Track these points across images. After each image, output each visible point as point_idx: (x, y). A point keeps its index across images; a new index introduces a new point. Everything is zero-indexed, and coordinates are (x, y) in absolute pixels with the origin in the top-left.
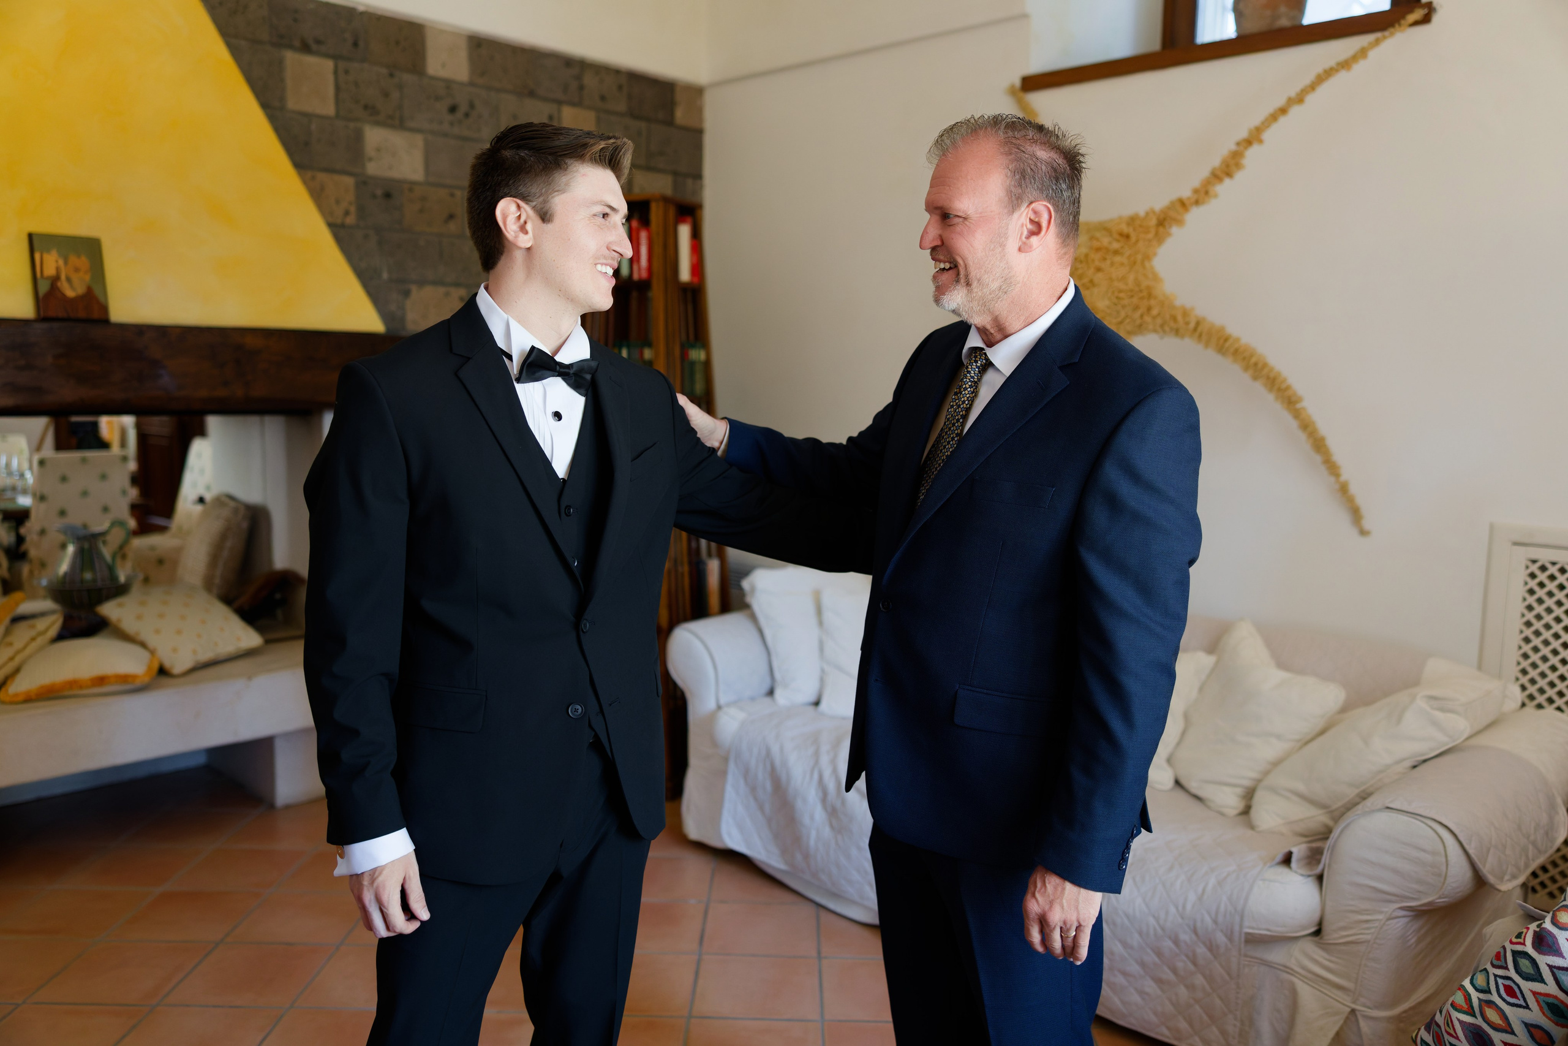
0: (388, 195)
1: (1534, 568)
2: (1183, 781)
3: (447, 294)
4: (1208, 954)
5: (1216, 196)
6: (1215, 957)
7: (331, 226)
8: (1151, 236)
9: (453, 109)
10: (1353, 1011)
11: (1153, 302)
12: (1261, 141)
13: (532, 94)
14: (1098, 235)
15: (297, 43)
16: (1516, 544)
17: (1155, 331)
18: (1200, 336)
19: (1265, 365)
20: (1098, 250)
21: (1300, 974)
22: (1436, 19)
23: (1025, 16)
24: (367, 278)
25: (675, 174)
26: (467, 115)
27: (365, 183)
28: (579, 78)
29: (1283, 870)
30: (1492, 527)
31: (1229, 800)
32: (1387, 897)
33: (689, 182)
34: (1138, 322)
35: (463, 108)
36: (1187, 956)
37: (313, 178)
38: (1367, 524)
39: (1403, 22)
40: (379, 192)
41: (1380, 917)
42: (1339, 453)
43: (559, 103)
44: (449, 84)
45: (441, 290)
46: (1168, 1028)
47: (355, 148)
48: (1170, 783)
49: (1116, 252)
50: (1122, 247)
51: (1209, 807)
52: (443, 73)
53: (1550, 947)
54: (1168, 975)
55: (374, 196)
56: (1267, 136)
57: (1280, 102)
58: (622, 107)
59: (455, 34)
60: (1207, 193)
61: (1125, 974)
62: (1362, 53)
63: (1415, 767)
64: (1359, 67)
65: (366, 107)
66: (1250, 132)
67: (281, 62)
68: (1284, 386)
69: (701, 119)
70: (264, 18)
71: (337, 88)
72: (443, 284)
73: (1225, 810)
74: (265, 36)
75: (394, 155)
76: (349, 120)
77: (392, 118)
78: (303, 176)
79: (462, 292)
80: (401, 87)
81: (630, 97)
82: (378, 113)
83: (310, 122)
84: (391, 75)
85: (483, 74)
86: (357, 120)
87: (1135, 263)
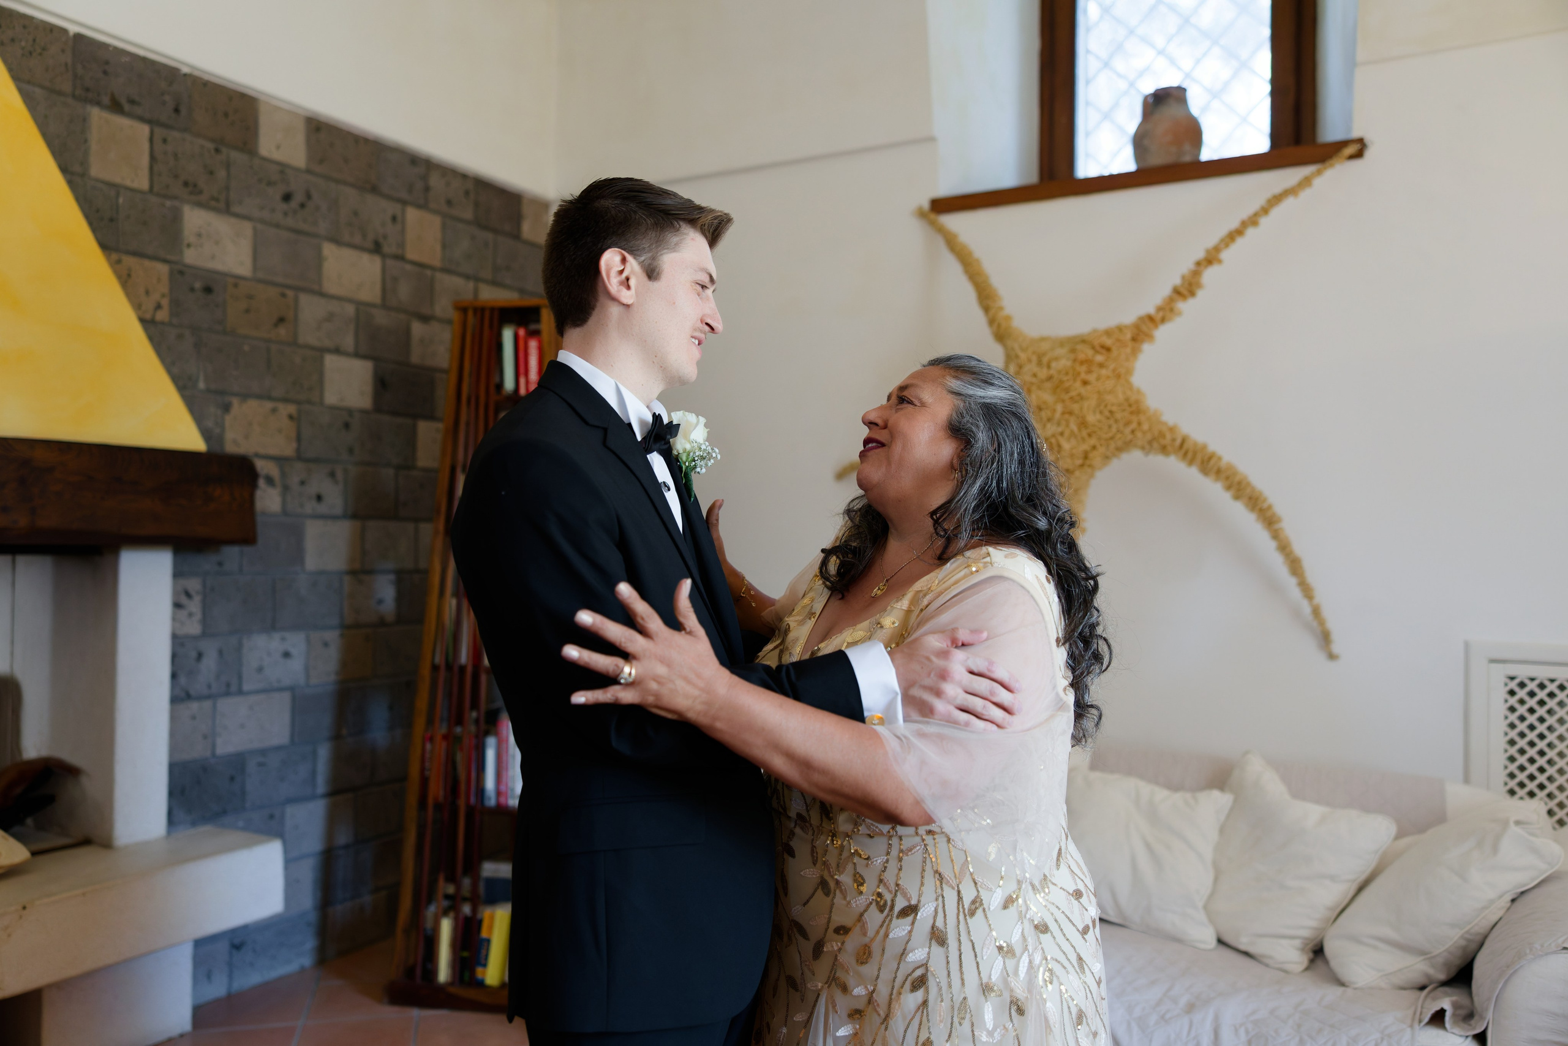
0: (208, 290)
1: (1513, 685)
2: (1227, 939)
3: (274, 410)
5: (1179, 314)
7: (142, 321)
8: (1128, 350)
9: (287, 197)
11: (1142, 418)
12: (1220, 261)
13: (374, 190)
15: (106, 100)
16: (1493, 661)
17: (1143, 448)
18: (1186, 454)
19: (1248, 484)
20: (1082, 363)
22: (1369, 154)
23: (931, 139)
24: (184, 385)
26: (302, 206)
27: (181, 273)
28: (425, 178)
30: (1467, 646)
31: (1294, 957)
34: (1130, 437)
35: (299, 198)
37: (119, 262)
40: (198, 285)
42: (1312, 576)
43: (404, 203)
44: (283, 168)
45: (269, 405)
47: (172, 227)
48: (1213, 943)
49: (1101, 365)
51: (1267, 965)
52: (276, 156)
55: (192, 290)
56: (1225, 255)
57: (1234, 224)
58: (468, 214)
59: (291, 112)
60: (1172, 310)
62: (1306, 182)
63: (1513, 901)
64: (1305, 194)
65: (186, 184)
66: (1208, 251)
67: (85, 120)
68: (1265, 505)
70: (66, 65)
71: (153, 158)
72: (270, 398)
73: (1289, 967)
74: (67, 87)
75: (217, 243)
76: (166, 197)
77: (217, 200)
78: (108, 258)
79: (292, 409)
80: (228, 165)
81: (477, 205)
82: (201, 192)
83: (118, 195)
84: (217, 151)
85: (321, 161)
86: (175, 198)
87: (1118, 376)
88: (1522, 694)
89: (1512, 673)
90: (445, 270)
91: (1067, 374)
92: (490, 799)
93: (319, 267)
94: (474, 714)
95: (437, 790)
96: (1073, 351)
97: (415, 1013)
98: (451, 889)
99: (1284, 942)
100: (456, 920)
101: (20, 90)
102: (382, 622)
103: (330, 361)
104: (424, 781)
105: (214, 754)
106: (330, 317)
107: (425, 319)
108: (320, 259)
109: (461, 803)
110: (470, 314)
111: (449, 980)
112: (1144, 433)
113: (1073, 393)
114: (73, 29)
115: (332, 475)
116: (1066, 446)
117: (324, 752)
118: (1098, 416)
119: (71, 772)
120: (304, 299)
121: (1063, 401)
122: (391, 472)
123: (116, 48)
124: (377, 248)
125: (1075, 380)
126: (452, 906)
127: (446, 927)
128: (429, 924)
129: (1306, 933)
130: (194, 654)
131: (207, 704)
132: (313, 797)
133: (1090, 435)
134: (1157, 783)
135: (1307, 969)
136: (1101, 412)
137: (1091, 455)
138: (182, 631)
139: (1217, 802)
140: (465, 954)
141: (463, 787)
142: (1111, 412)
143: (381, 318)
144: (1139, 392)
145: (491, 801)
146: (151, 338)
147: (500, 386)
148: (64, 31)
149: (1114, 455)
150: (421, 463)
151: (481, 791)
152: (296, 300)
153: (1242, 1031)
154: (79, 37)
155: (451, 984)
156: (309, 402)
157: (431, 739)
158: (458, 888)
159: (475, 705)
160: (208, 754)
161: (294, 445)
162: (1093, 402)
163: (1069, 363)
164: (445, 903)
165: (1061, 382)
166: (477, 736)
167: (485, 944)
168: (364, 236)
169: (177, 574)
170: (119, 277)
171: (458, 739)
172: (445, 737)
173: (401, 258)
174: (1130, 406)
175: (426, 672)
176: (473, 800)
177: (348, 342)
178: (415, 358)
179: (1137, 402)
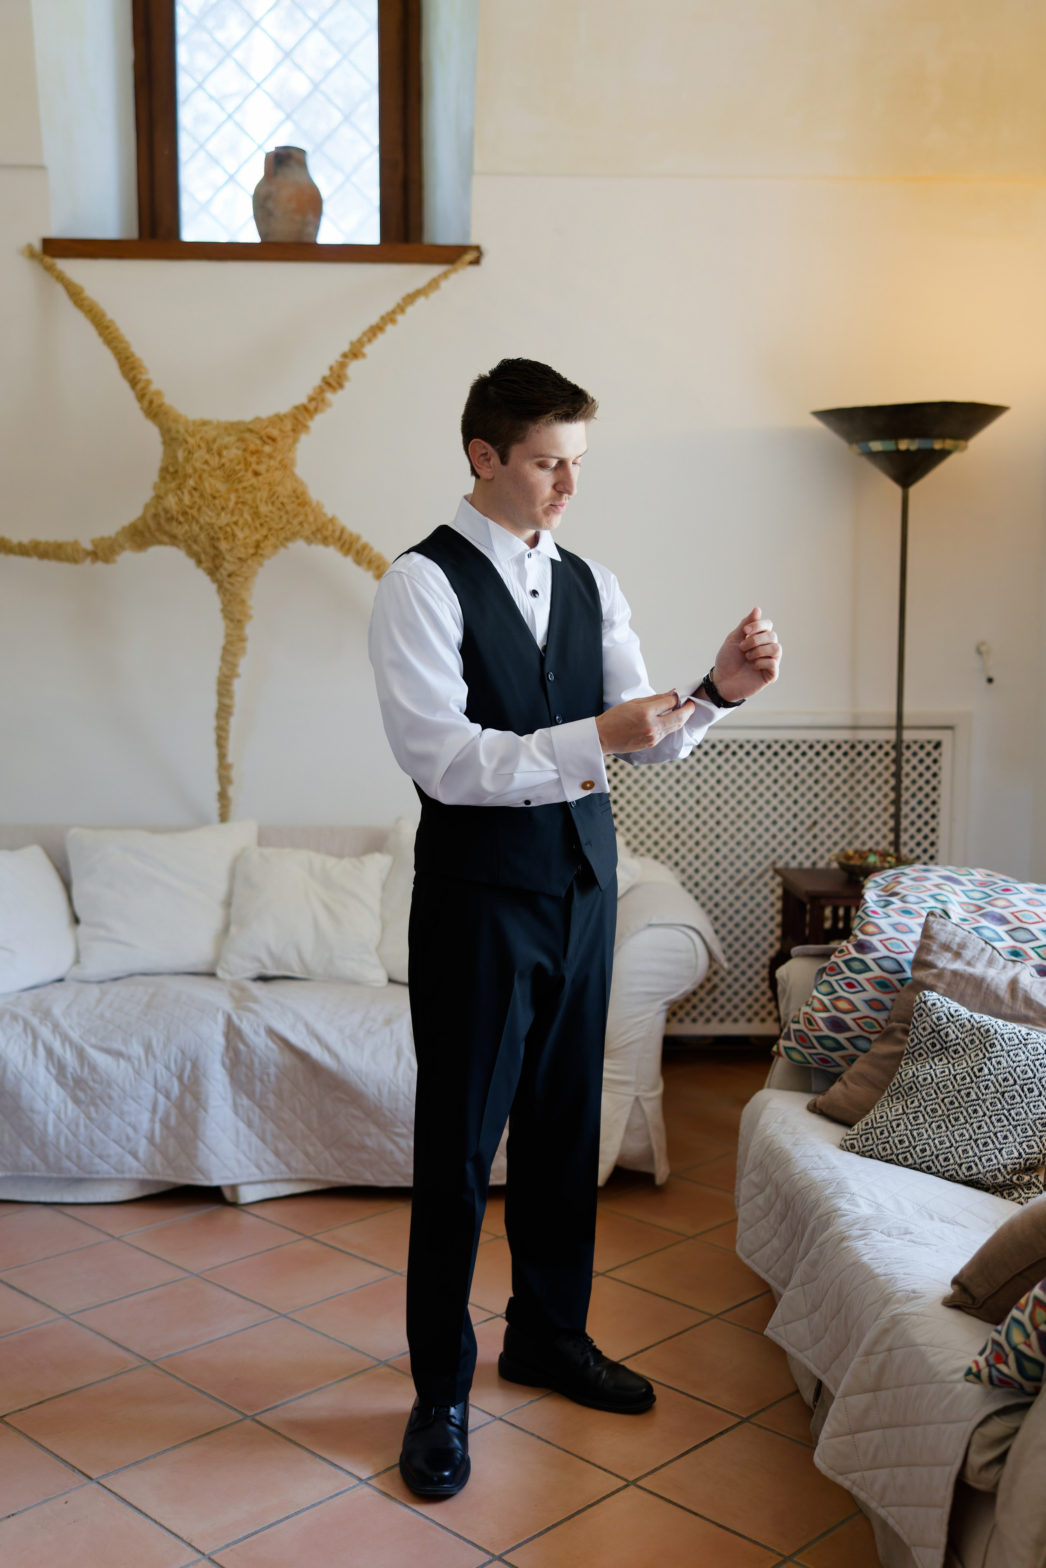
22: (484, 261)
23: (43, 168)
32: (654, 997)
39: (462, 260)
41: (650, 1015)
91: (239, 463)
121: (237, 491)
163: (240, 453)
165: (234, 471)
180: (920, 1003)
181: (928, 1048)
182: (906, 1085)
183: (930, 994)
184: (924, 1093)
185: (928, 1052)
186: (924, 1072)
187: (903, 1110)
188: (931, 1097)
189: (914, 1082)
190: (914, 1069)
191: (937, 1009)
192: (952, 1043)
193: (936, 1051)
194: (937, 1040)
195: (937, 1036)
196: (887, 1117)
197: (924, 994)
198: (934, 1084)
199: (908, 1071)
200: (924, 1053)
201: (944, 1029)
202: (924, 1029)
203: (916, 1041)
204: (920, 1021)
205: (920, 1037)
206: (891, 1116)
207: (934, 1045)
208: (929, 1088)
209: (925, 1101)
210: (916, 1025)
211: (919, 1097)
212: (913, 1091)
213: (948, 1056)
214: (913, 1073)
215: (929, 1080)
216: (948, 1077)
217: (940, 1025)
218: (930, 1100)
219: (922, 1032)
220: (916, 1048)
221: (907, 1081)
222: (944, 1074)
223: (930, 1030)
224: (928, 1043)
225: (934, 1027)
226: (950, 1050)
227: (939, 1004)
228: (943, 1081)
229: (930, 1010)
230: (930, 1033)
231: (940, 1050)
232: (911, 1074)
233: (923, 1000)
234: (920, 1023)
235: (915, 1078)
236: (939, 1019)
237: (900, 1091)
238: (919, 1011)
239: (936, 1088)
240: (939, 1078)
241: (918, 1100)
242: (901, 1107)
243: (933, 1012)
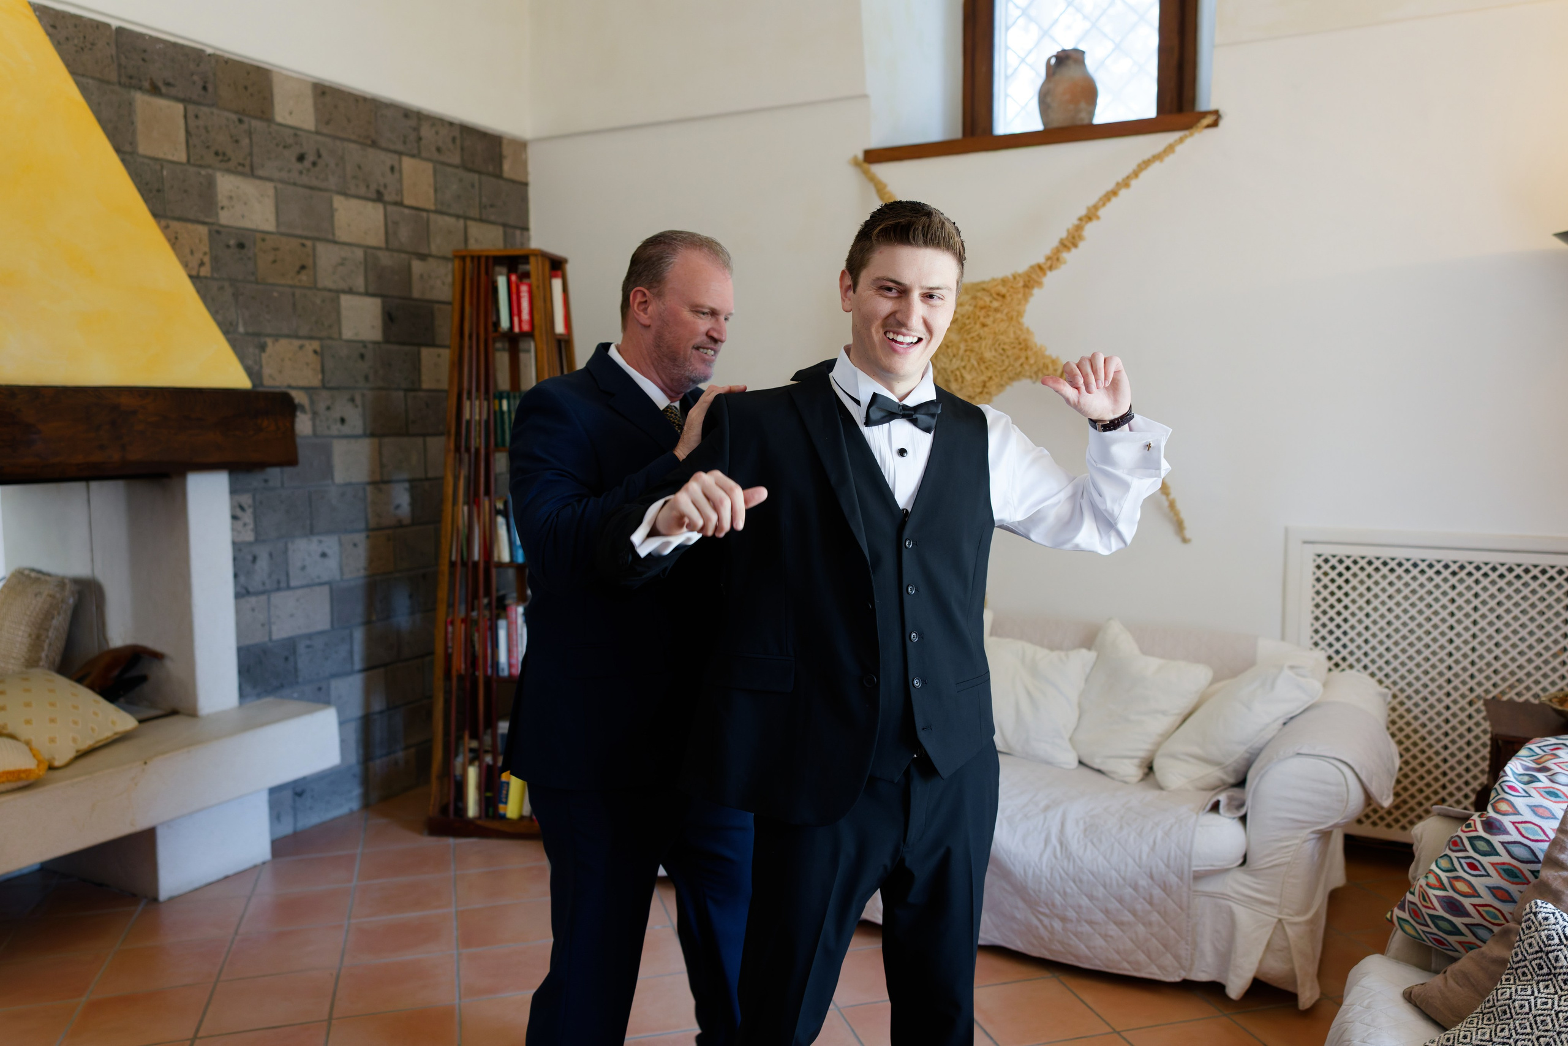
0: (241, 246)
1: (1320, 561)
2: (1086, 760)
3: (301, 347)
4: (1163, 895)
5: (1065, 262)
6: (1168, 895)
7: (191, 277)
8: (1020, 296)
9: (301, 158)
10: (1280, 920)
11: (1029, 353)
12: (1098, 218)
13: (374, 144)
14: (979, 294)
15: (146, 85)
16: (1305, 542)
17: (1031, 377)
20: (982, 308)
21: (1233, 898)
22: (1222, 123)
23: (865, 96)
24: (228, 329)
25: (505, 225)
27: (218, 232)
28: (416, 129)
29: (1213, 817)
30: (1287, 530)
31: (1132, 770)
32: (1301, 825)
33: (518, 233)
34: (1019, 369)
35: (311, 158)
36: (1144, 899)
37: (168, 226)
38: (1188, 534)
39: (1199, 125)
40: (232, 242)
41: (1297, 841)
43: (400, 154)
44: (296, 131)
45: (297, 343)
46: (1128, 962)
47: (208, 194)
48: (1075, 763)
49: (996, 310)
50: (1001, 306)
51: (1113, 779)
52: (290, 121)
53: (1499, 829)
54: (1128, 917)
55: (228, 246)
56: (1102, 212)
57: (1110, 186)
58: (456, 159)
59: (300, 81)
60: (1058, 259)
61: (1091, 923)
62: (1170, 149)
63: (1285, 724)
64: (1169, 159)
66: (1089, 209)
67: (131, 104)
69: (526, 173)
70: (112, 57)
71: (188, 132)
72: (297, 337)
73: (1127, 779)
74: (113, 76)
75: (245, 204)
76: (200, 166)
77: (243, 165)
78: (159, 223)
79: (316, 345)
80: (250, 133)
81: (462, 149)
82: (229, 160)
83: (162, 167)
84: (240, 121)
85: (328, 123)
86: (209, 166)
87: (1011, 319)
88: (1326, 567)
89: (1319, 552)
90: (436, 212)
91: (969, 318)
92: (503, 670)
93: (332, 216)
94: (485, 601)
95: (459, 664)
96: (974, 298)
97: (451, 841)
98: (474, 744)
99: (1126, 761)
100: (480, 767)
101: (78, 83)
102: (400, 525)
103: (346, 300)
104: (448, 658)
105: (270, 639)
106: (343, 262)
107: (423, 257)
108: (332, 211)
109: (480, 674)
110: (468, 261)
111: (477, 814)
112: (1031, 366)
113: (974, 334)
114: (115, 24)
115: (352, 400)
116: (968, 377)
117: (359, 635)
118: (993, 353)
119: (157, 656)
120: (321, 247)
121: (966, 341)
122: (401, 394)
123: (151, 37)
124: (379, 197)
125: (975, 323)
126: (476, 756)
127: (472, 774)
128: (458, 771)
129: (1142, 754)
130: (250, 558)
131: (264, 598)
132: (351, 673)
133: (987, 368)
134: (1042, 645)
135: (1142, 780)
136: (996, 350)
137: (988, 384)
138: (239, 539)
139: (1087, 656)
140: (489, 794)
141: (481, 661)
142: (1003, 350)
143: (386, 259)
144: (1028, 330)
145: (505, 673)
146: (198, 291)
147: (497, 324)
148: (107, 26)
149: (1007, 384)
150: (425, 385)
151: (495, 664)
152: (314, 249)
153: (1081, 823)
154: (120, 31)
155: (480, 818)
156: (330, 338)
157: (452, 623)
158: (481, 742)
159: (488, 593)
160: (266, 639)
161: (320, 376)
162: (990, 342)
163: (971, 309)
164: (470, 755)
165: (965, 324)
166: (491, 619)
167: (505, 785)
168: (368, 187)
169: (233, 491)
170: (169, 240)
171: (475, 622)
172: (464, 621)
173: (400, 204)
174: (1020, 344)
175: (445, 568)
176: (489, 671)
177: (359, 283)
178: (416, 294)
179: (1025, 340)
180: (1529, 913)
181: (1534, 969)
182: (1500, 1006)
183: (1544, 905)
184: (1517, 1023)
185: (1533, 973)
186: (1522, 997)
187: (1491, 1036)
188: (1525, 1031)
189: (1509, 1006)
190: (1513, 990)
191: (1549, 925)
192: (1561, 971)
193: (1543, 975)
194: (1545, 962)
195: (1544, 957)
196: (1471, 1039)
197: (1536, 904)
198: (1530, 1015)
199: (1507, 990)
200: (1528, 973)
201: (1553, 951)
202: (1530, 945)
203: (1520, 957)
204: (1527, 934)
205: (1525, 952)
206: (1476, 1039)
207: (1541, 967)
208: (1525, 1018)
209: (1517, 1034)
210: (1523, 938)
211: (1512, 1026)
212: (1506, 1017)
213: (1556, 985)
214: (1511, 994)
215: (1527, 1009)
216: (1549, 1012)
217: (1550, 945)
218: (1523, 1034)
219: (1528, 948)
220: (1520, 965)
221: (1502, 1002)
222: (1545, 1007)
223: (1537, 948)
224: (1534, 963)
225: (1542, 946)
226: (1560, 978)
227: (1552, 920)
228: (1542, 1015)
229: (1540, 924)
230: (1537, 952)
231: (1548, 974)
232: (1508, 996)
233: (1534, 910)
234: (1527, 936)
235: (1511, 1001)
236: (1549, 938)
237: (1492, 1011)
238: (1528, 923)
239: (1533, 1022)
240: (1538, 1010)
241: (1510, 1030)
242: (1489, 1031)
243: (1544, 927)
